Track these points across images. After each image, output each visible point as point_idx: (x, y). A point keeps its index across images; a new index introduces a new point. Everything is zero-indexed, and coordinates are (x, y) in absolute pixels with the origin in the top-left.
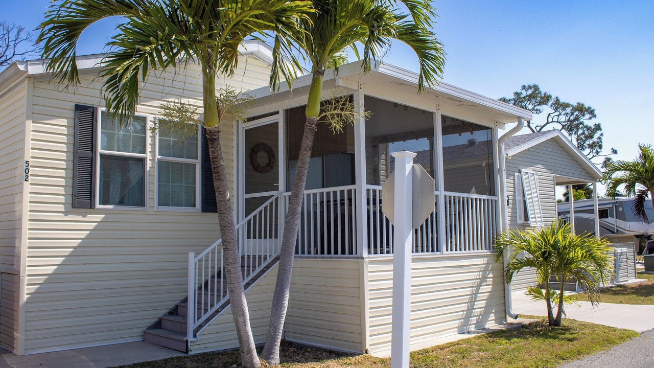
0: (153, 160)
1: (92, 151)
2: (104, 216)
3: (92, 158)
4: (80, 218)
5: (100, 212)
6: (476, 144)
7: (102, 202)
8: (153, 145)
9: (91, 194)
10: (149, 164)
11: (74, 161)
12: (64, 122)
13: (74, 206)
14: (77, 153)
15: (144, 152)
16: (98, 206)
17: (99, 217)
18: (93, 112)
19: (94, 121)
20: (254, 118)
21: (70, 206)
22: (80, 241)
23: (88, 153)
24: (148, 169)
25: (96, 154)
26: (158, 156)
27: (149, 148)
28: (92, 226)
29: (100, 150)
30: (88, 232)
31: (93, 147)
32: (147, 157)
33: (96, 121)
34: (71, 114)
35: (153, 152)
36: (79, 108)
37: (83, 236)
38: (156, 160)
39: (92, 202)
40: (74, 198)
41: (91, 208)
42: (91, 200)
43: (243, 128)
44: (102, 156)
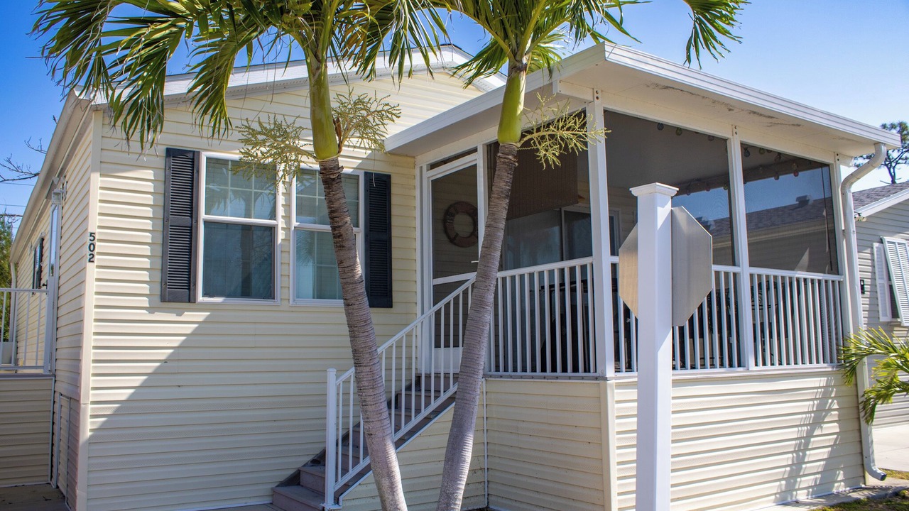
0: (287, 229)
1: (191, 217)
2: (208, 313)
3: (191, 227)
4: (173, 317)
5: (203, 308)
6: (810, 203)
7: (205, 295)
8: (287, 206)
9: (190, 280)
10: (281, 236)
11: (163, 231)
12: (149, 174)
13: (163, 300)
14: (168, 219)
15: (273, 215)
16: (200, 298)
17: (201, 316)
18: (193, 159)
19: (195, 172)
20: (445, 162)
21: (157, 299)
22: (171, 351)
23: (186, 220)
24: (279, 241)
25: (197, 221)
26: (295, 223)
27: (281, 211)
28: (189, 329)
29: (203, 215)
30: (183, 338)
31: (192, 211)
32: (277, 225)
33: (198, 172)
34: (160, 162)
35: (287, 217)
36: (171, 153)
37: (176, 345)
38: (293, 228)
39: (192, 292)
40: (164, 286)
41: (189, 302)
42: (189, 289)
43: (429, 178)
44: (206, 222)
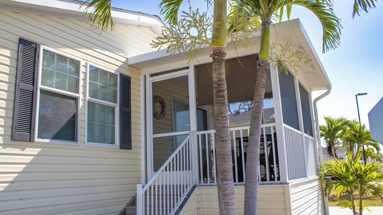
0: (84, 100)
1: (33, 85)
2: (40, 149)
3: (33, 92)
4: (18, 151)
5: (39, 145)
7: (40, 136)
8: (84, 86)
9: (31, 127)
10: (81, 104)
11: (15, 93)
12: (8, 53)
13: (13, 138)
14: (19, 85)
15: (77, 92)
16: (37, 139)
17: (36, 151)
18: (36, 48)
19: (37, 57)
20: (157, 74)
21: (9, 138)
22: (16, 175)
23: (30, 87)
24: (80, 107)
25: (37, 89)
26: (88, 97)
27: (81, 90)
28: (28, 159)
29: (40, 86)
30: (25, 166)
31: (34, 82)
32: (79, 97)
33: (38, 57)
34: (15, 47)
35: (84, 93)
36: (22, 41)
37: (20, 170)
38: (87, 100)
39: (32, 135)
40: (14, 130)
41: (30, 141)
42: (30, 133)
43: (150, 81)
44: (42, 91)
